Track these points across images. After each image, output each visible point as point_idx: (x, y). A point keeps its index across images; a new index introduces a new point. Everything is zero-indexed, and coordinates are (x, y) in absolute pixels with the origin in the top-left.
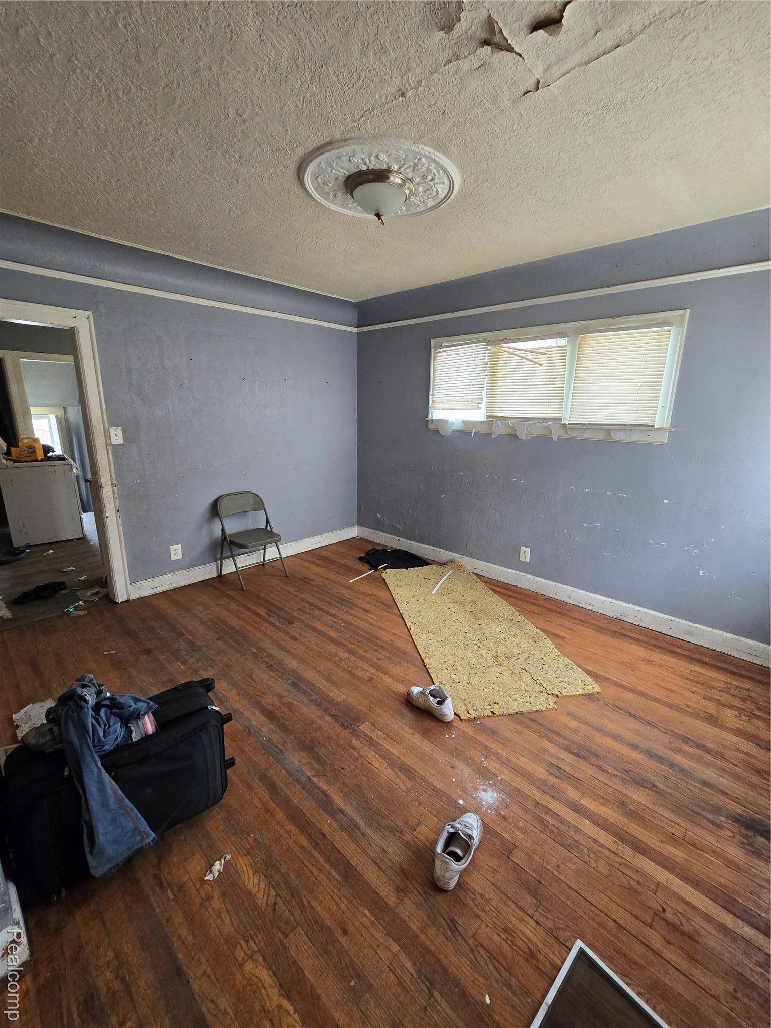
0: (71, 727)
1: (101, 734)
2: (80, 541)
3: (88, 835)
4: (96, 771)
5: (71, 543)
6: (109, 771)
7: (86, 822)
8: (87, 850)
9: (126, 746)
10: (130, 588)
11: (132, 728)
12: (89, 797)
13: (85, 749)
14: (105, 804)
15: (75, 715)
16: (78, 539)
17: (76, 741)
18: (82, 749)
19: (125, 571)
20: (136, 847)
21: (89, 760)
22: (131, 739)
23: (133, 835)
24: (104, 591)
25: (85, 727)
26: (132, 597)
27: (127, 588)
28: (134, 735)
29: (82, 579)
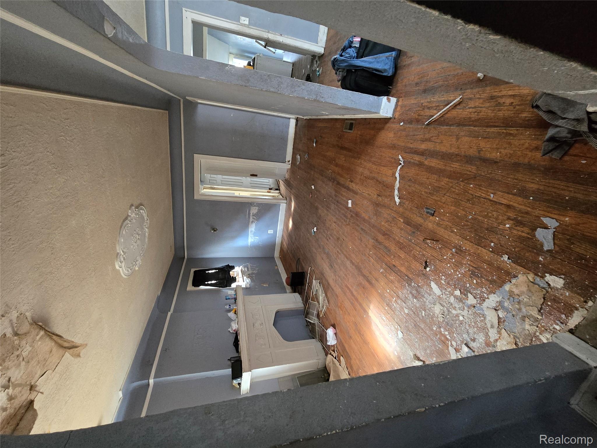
0: (341, 65)
1: (348, 55)
2: (294, 65)
3: (376, 72)
4: (358, 61)
5: (293, 69)
6: (362, 57)
7: (372, 71)
8: (381, 74)
9: (358, 50)
10: (319, 45)
11: (354, 46)
12: (365, 66)
13: (350, 62)
14: (371, 63)
15: (339, 62)
16: (293, 66)
17: (346, 64)
18: (349, 63)
19: (310, 44)
20: (392, 59)
21: (353, 62)
22: (357, 47)
23: (388, 59)
24: (317, 58)
25: (344, 60)
26: (324, 46)
27: (318, 46)
28: (357, 46)
29: (309, 67)
